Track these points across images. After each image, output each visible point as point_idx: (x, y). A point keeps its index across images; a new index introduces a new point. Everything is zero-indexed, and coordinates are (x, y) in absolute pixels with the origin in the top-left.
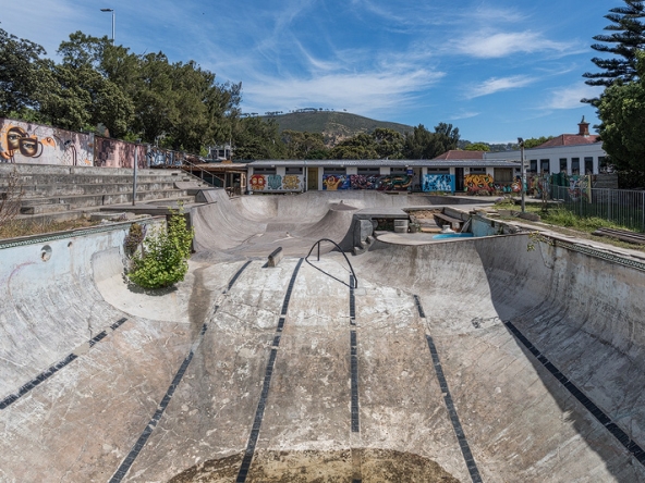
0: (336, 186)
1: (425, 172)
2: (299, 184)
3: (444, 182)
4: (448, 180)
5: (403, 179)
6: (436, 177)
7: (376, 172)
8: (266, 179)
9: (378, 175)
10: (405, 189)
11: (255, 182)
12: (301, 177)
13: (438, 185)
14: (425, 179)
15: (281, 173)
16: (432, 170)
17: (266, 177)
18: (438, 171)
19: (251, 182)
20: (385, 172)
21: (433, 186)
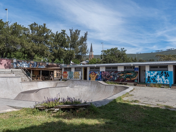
0: (95, 78)
1: (147, 69)
2: (79, 76)
3: (163, 77)
4: (167, 75)
5: (132, 74)
6: (156, 72)
7: (115, 70)
8: (68, 74)
9: (117, 72)
10: (133, 81)
11: (64, 75)
12: (80, 73)
13: (158, 79)
14: (148, 74)
15: (73, 70)
16: (153, 68)
17: (68, 72)
18: (159, 68)
19: (63, 74)
20: (120, 69)
21: (154, 80)
